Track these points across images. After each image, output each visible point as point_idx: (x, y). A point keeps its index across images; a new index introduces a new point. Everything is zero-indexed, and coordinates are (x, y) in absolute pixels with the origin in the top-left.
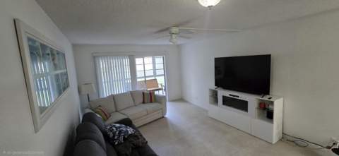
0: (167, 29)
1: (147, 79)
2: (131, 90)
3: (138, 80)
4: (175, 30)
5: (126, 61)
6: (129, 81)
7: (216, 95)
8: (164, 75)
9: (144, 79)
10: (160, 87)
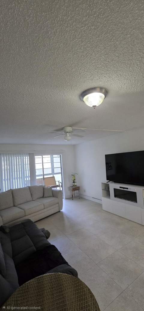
0: (62, 129)
1: (45, 177)
2: (30, 186)
3: (37, 178)
4: (69, 129)
5: (27, 159)
6: (28, 179)
7: (109, 188)
8: (61, 173)
9: (42, 177)
10: (57, 184)
